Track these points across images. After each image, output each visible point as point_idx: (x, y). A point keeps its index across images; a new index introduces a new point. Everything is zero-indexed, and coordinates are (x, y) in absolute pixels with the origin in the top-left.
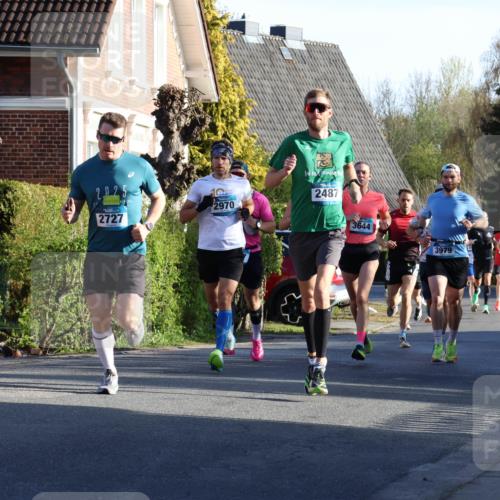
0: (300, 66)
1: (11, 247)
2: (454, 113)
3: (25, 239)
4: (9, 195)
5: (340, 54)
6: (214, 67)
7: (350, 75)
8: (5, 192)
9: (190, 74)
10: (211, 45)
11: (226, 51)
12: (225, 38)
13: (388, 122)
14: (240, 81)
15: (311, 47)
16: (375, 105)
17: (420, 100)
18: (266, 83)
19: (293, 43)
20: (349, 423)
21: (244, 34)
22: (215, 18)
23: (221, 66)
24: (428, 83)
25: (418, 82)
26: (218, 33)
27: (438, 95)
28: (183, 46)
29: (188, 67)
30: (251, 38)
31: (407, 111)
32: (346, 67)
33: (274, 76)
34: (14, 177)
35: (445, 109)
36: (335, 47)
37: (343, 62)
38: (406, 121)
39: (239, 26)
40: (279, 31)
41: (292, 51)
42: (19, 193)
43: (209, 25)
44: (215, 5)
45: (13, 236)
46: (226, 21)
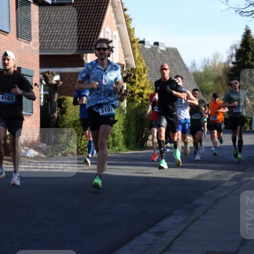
0: (164, 55)
1: (66, 119)
2: (217, 71)
3: (71, 116)
4: (65, 101)
5: (178, 51)
6: (134, 56)
7: (181, 58)
8: (64, 100)
9: (126, 59)
10: (133, 49)
11: (138, 51)
12: (138, 46)
13: (195, 74)
14: (143, 61)
15: (167, 49)
16: (190, 69)
17: (206, 66)
18: (152, 61)
19: (161, 48)
20: (183, 177)
21: (144, 45)
22: (134, 40)
23: (137, 56)
24: (208, 61)
25: (205, 60)
26: (136, 45)
27: (212, 65)
28: (123, 49)
29: (126, 56)
30: (147, 46)
31: (201, 70)
32: (180, 56)
33: (155, 59)
34: (67, 95)
35: (214, 69)
36: (176, 49)
37: (179, 54)
38: (201, 74)
39: (143, 42)
40: (156, 44)
41: (161, 50)
42: (68, 101)
43: (133, 42)
44: (135, 35)
45: (67, 115)
46: (138, 41)
